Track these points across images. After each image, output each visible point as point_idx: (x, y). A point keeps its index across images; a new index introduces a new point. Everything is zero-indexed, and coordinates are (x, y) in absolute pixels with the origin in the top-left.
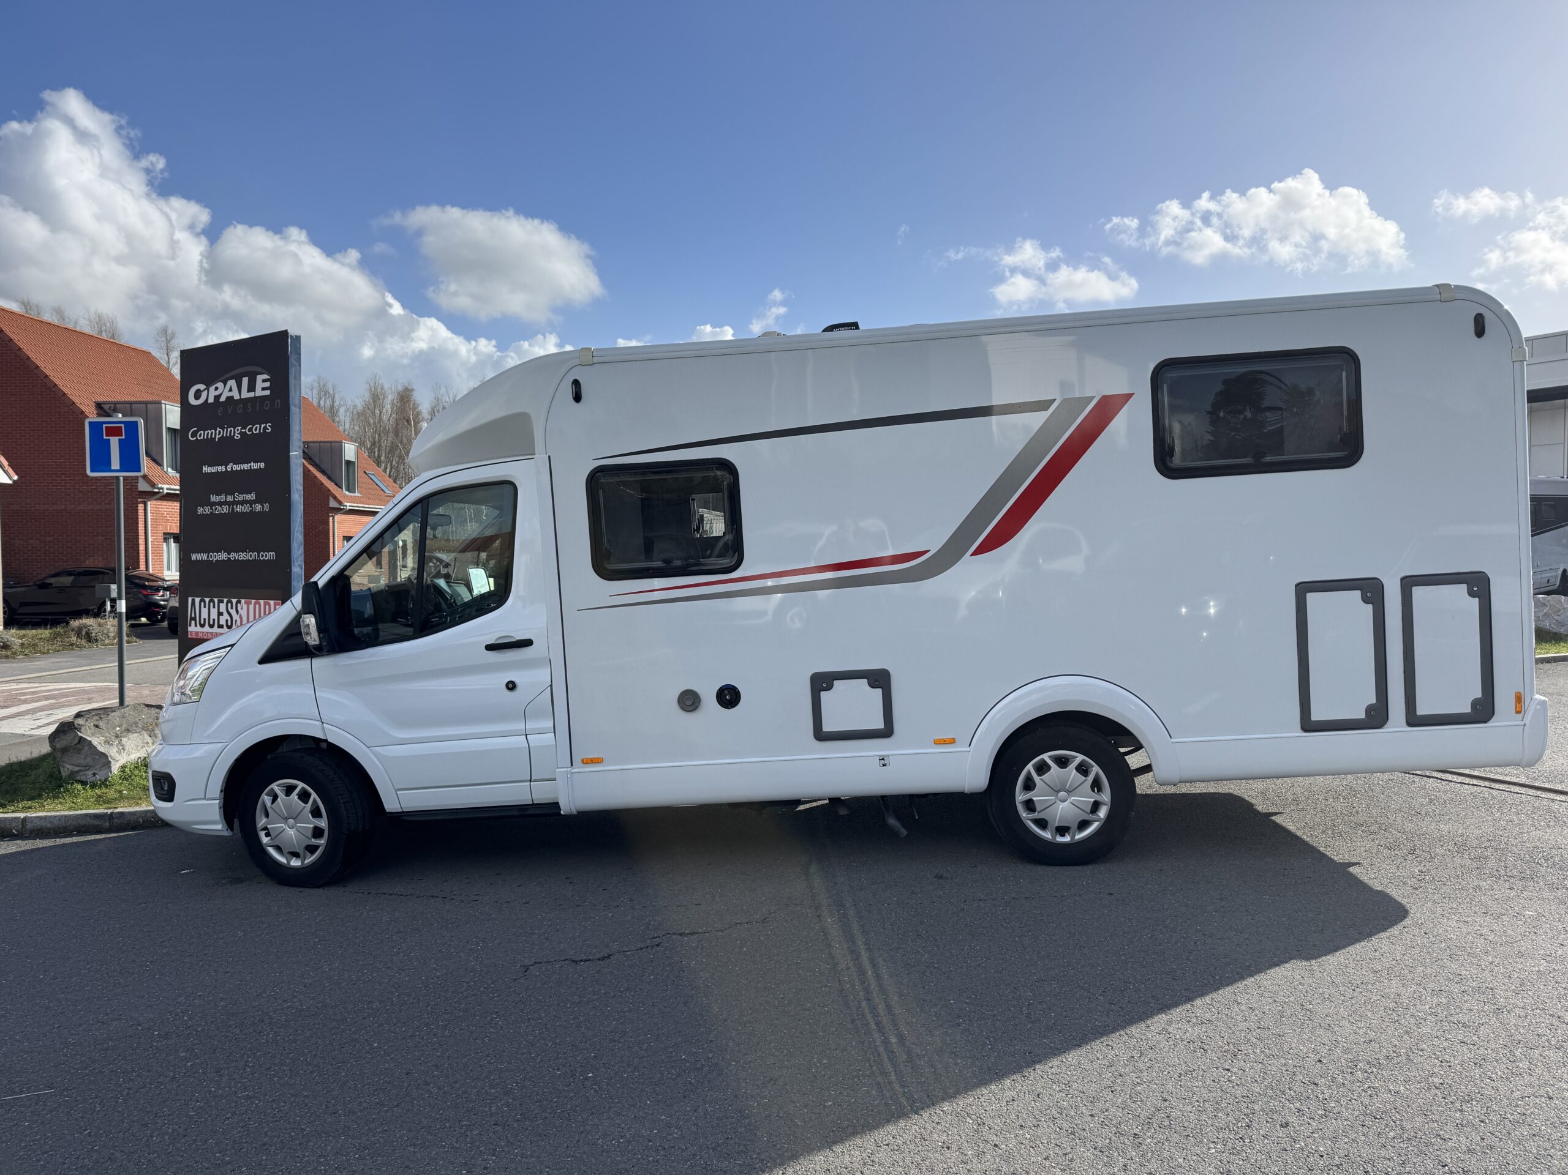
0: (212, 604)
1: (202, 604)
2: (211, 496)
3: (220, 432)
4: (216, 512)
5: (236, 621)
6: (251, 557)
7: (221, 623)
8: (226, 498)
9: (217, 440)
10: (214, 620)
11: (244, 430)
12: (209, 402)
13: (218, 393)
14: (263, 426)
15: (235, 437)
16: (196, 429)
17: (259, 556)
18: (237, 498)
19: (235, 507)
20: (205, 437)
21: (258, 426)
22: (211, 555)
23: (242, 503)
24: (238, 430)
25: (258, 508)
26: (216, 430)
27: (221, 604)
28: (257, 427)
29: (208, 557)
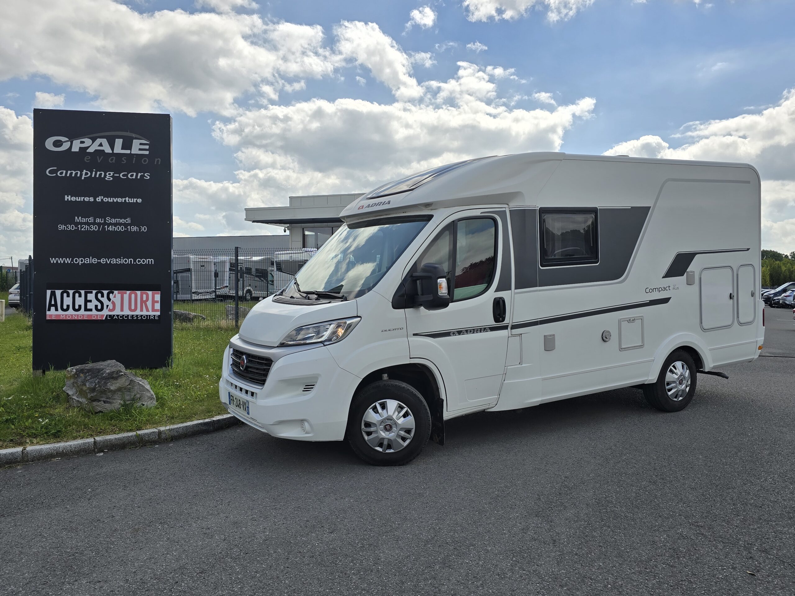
0: (77, 295)
1: (65, 295)
2: (76, 217)
3: (86, 174)
4: (82, 230)
5: (107, 306)
6: (126, 261)
7: (88, 308)
8: (95, 220)
9: (83, 178)
10: (80, 306)
11: (118, 175)
12: (73, 150)
13: (83, 145)
14: (139, 174)
15: (106, 179)
16: (56, 168)
17: (135, 261)
18: (109, 221)
19: (106, 226)
20: (68, 175)
21: (135, 174)
22: (76, 261)
23: (115, 225)
24: (110, 174)
25: (135, 229)
26: (81, 172)
27: (88, 295)
28: (133, 174)
29: (72, 260)
